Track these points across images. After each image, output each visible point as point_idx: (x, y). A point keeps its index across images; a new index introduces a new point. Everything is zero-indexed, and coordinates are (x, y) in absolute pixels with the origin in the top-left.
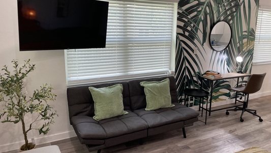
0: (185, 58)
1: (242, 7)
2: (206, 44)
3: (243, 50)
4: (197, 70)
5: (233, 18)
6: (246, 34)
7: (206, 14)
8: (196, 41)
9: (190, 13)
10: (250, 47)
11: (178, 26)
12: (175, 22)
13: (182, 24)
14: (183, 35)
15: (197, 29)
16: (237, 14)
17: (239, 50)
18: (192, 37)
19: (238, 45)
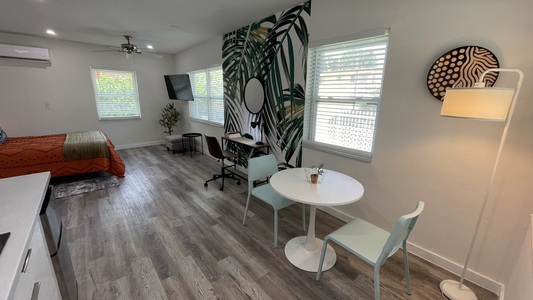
0: (229, 114)
1: (279, 55)
2: (243, 104)
3: (286, 117)
6: (289, 93)
7: (241, 73)
8: (235, 100)
9: (230, 73)
10: (297, 115)
11: (224, 86)
13: (226, 84)
14: (227, 95)
15: (236, 88)
16: (272, 67)
18: (233, 96)
19: (278, 109)
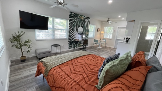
0: (71, 35)
1: (85, 24)
2: (77, 32)
4: (74, 39)
5: (83, 26)
6: (87, 30)
7: (76, 24)
8: (74, 31)
9: (72, 23)
10: (88, 34)
11: (69, 27)
12: (68, 25)
13: (70, 26)
14: (71, 29)
15: (74, 28)
17: (85, 34)
18: (73, 30)
